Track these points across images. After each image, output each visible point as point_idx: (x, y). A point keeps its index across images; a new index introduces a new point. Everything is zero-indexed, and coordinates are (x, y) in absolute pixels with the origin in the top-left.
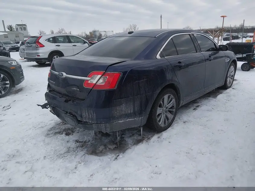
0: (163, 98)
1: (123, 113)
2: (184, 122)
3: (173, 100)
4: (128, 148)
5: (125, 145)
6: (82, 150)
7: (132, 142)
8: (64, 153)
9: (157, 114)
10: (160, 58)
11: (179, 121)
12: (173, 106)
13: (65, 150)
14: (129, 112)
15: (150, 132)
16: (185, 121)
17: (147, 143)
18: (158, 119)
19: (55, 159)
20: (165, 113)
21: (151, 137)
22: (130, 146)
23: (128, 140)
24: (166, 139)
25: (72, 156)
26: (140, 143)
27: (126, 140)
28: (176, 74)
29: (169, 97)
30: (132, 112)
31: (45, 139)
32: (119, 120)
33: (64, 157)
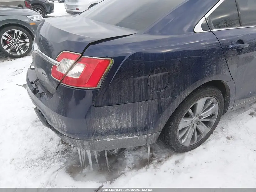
0: (194, 104)
1: (114, 126)
2: (228, 138)
3: (215, 105)
4: (122, 174)
5: (121, 165)
6: (60, 160)
7: (132, 162)
8: (37, 159)
9: (179, 130)
10: (202, 31)
11: (220, 134)
12: (213, 115)
13: (41, 153)
14: (125, 126)
15: (166, 148)
16: (230, 136)
17: (154, 170)
18: (180, 136)
19: (22, 167)
20: (196, 125)
21: (166, 158)
22: (127, 169)
23: (129, 157)
24: (187, 168)
25: (43, 168)
26: (143, 169)
27: (126, 156)
28: (228, 63)
29: (207, 102)
30: (130, 125)
31: (29, 128)
32: (105, 138)
33: (34, 166)
